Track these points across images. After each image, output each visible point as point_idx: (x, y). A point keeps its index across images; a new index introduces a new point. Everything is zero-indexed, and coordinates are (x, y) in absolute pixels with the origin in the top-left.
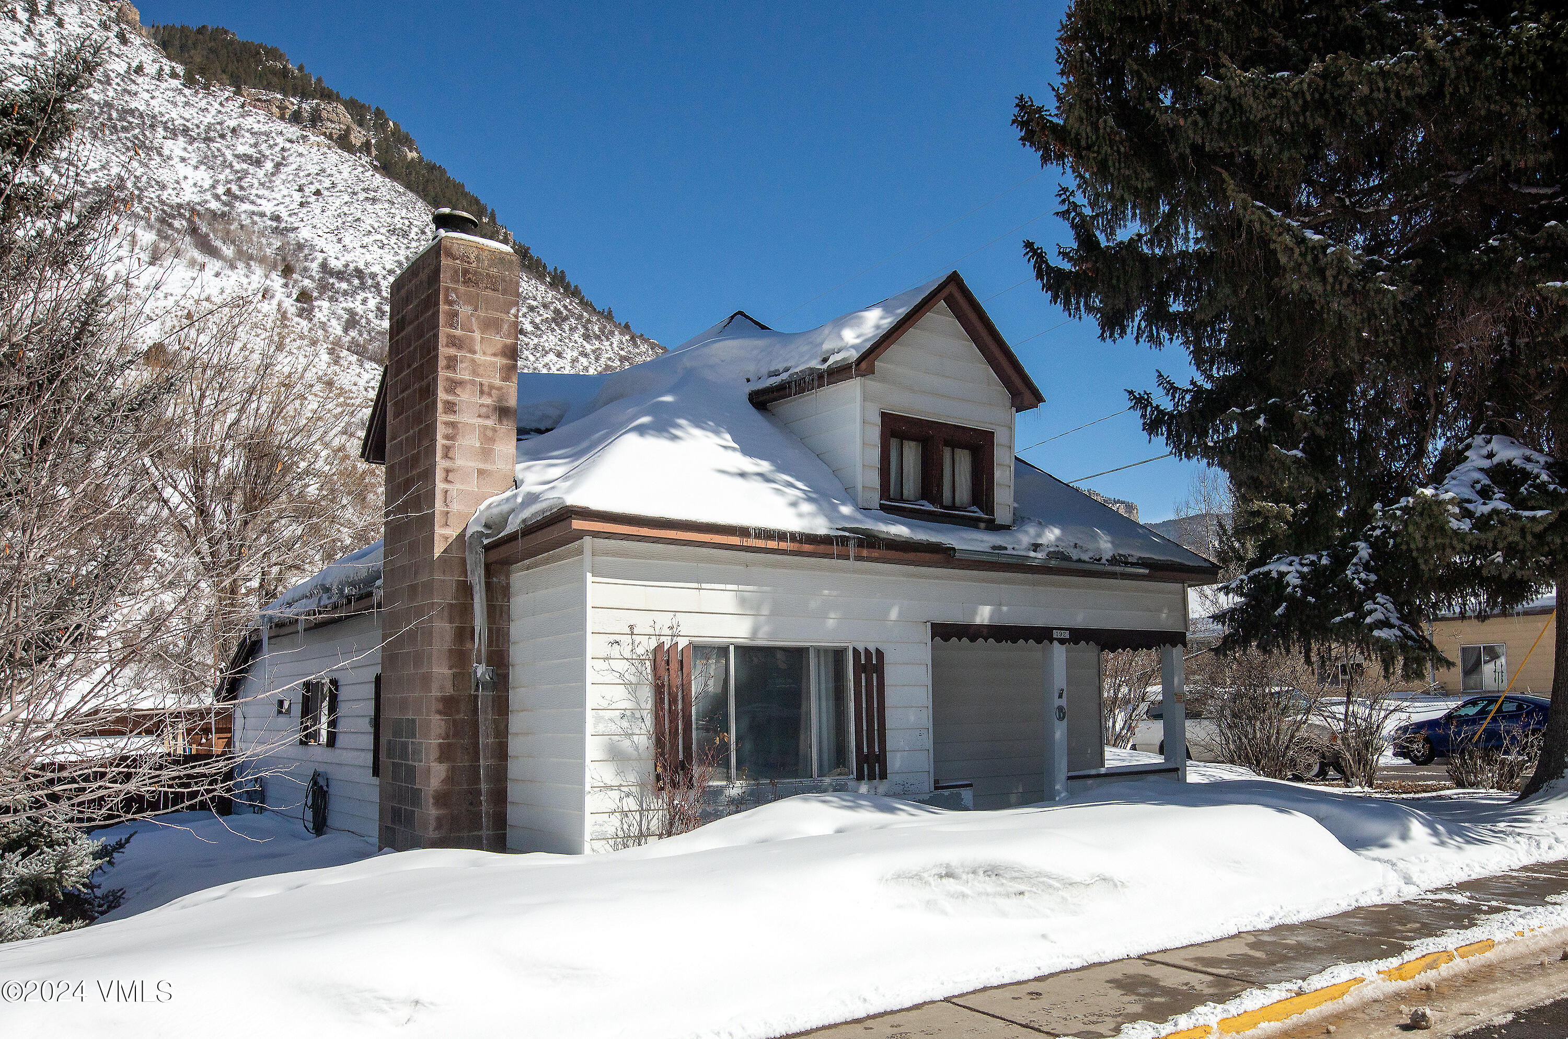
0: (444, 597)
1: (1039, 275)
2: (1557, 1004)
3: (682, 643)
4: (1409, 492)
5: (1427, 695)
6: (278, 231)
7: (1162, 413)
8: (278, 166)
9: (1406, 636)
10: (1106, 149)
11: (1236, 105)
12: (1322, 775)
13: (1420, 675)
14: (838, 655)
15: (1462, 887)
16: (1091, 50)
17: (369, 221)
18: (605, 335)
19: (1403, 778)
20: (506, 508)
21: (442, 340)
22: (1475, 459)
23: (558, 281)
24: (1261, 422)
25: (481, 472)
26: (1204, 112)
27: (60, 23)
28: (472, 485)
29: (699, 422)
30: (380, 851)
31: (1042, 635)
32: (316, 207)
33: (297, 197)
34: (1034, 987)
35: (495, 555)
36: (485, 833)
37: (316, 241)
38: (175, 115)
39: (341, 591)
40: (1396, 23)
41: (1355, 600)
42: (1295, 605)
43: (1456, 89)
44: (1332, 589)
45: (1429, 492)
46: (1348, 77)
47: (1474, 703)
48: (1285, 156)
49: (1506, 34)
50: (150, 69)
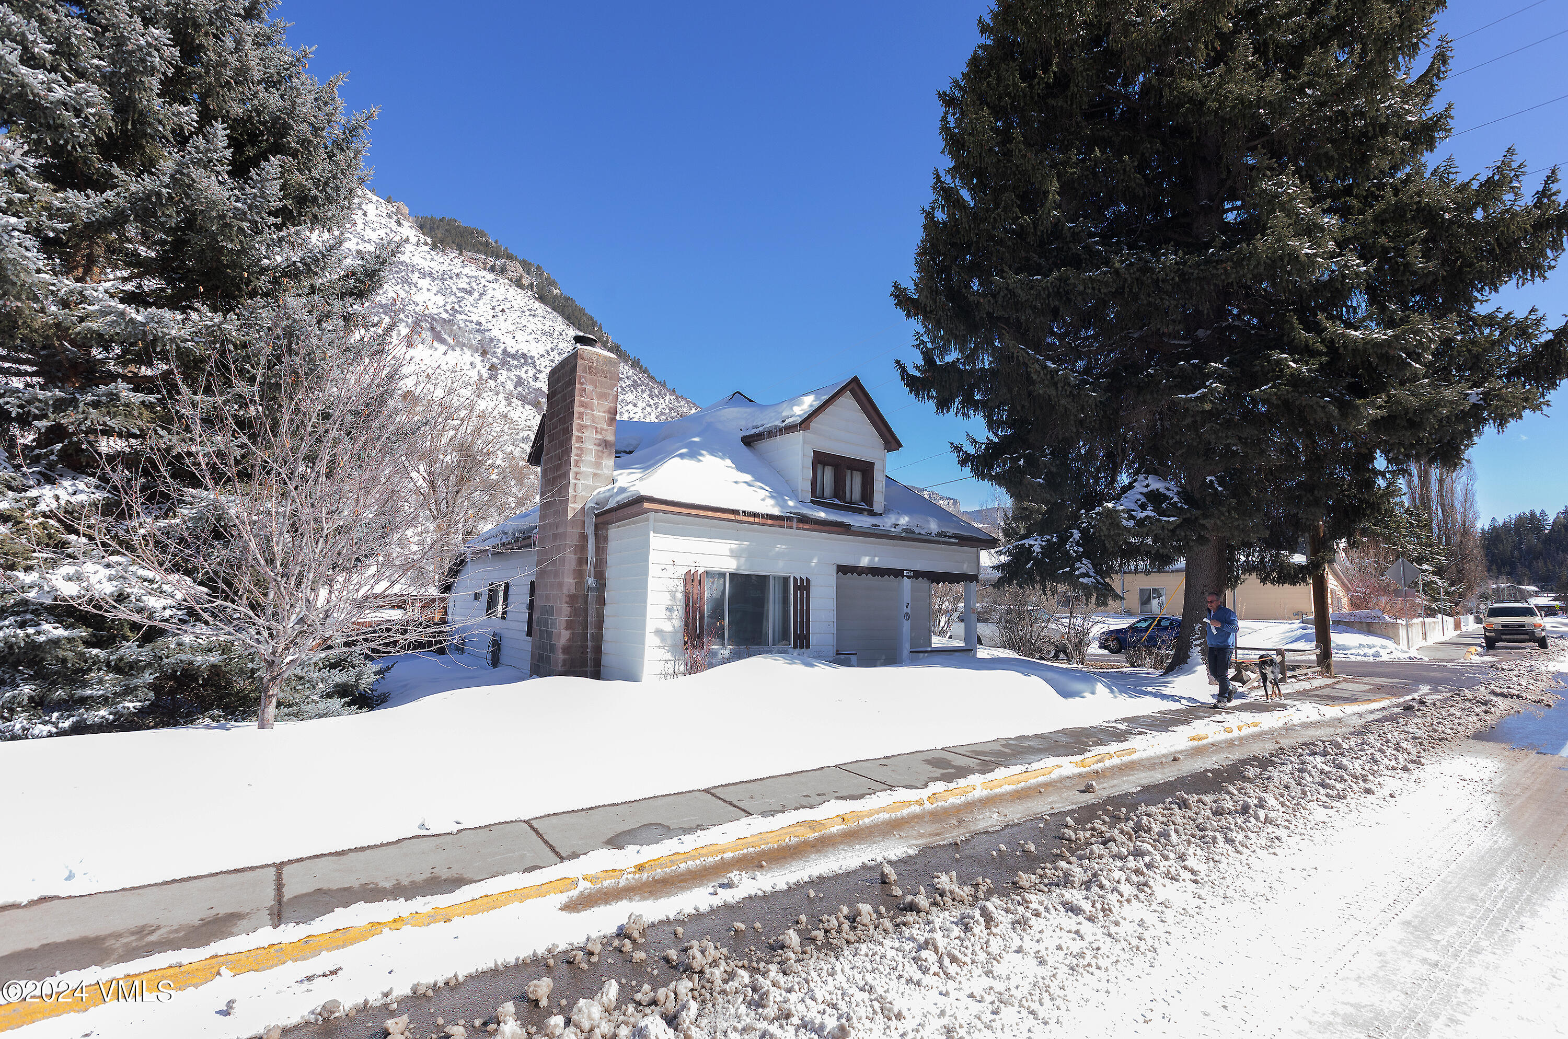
0: (572, 540)
1: (903, 379)
2: (1165, 783)
3: (701, 571)
4: (1101, 505)
5: (1117, 614)
6: (482, 332)
7: (968, 455)
8: (481, 295)
9: (1098, 582)
10: (940, 313)
11: (1012, 293)
12: (1056, 657)
13: (1106, 604)
14: (786, 580)
15: (1124, 720)
16: (933, 260)
17: (531, 327)
18: (661, 395)
19: (1101, 661)
20: (608, 494)
21: (576, 403)
22: (1139, 488)
23: (636, 364)
24: (1021, 462)
25: (594, 474)
26: (994, 296)
27: (365, 214)
28: (590, 482)
29: (712, 453)
30: (531, 677)
31: (898, 573)
32: (502, 318)
33: (491, 313)
34: (882, 762)
35: (600, 519)
36: (589, 669)
37: (501, 337)
38: (426, 265)
39: (514, 534)
40: (1099, 252)
41: (1070, 561)
42: (1038, 562)
43: (1131, 290)
44: (1058, 555)
45: (1110, 505)
46: (1072, 281)
47: (1145, 620)
48: (1038, 320)
49: (1158, 261)
50: (413, 240)
